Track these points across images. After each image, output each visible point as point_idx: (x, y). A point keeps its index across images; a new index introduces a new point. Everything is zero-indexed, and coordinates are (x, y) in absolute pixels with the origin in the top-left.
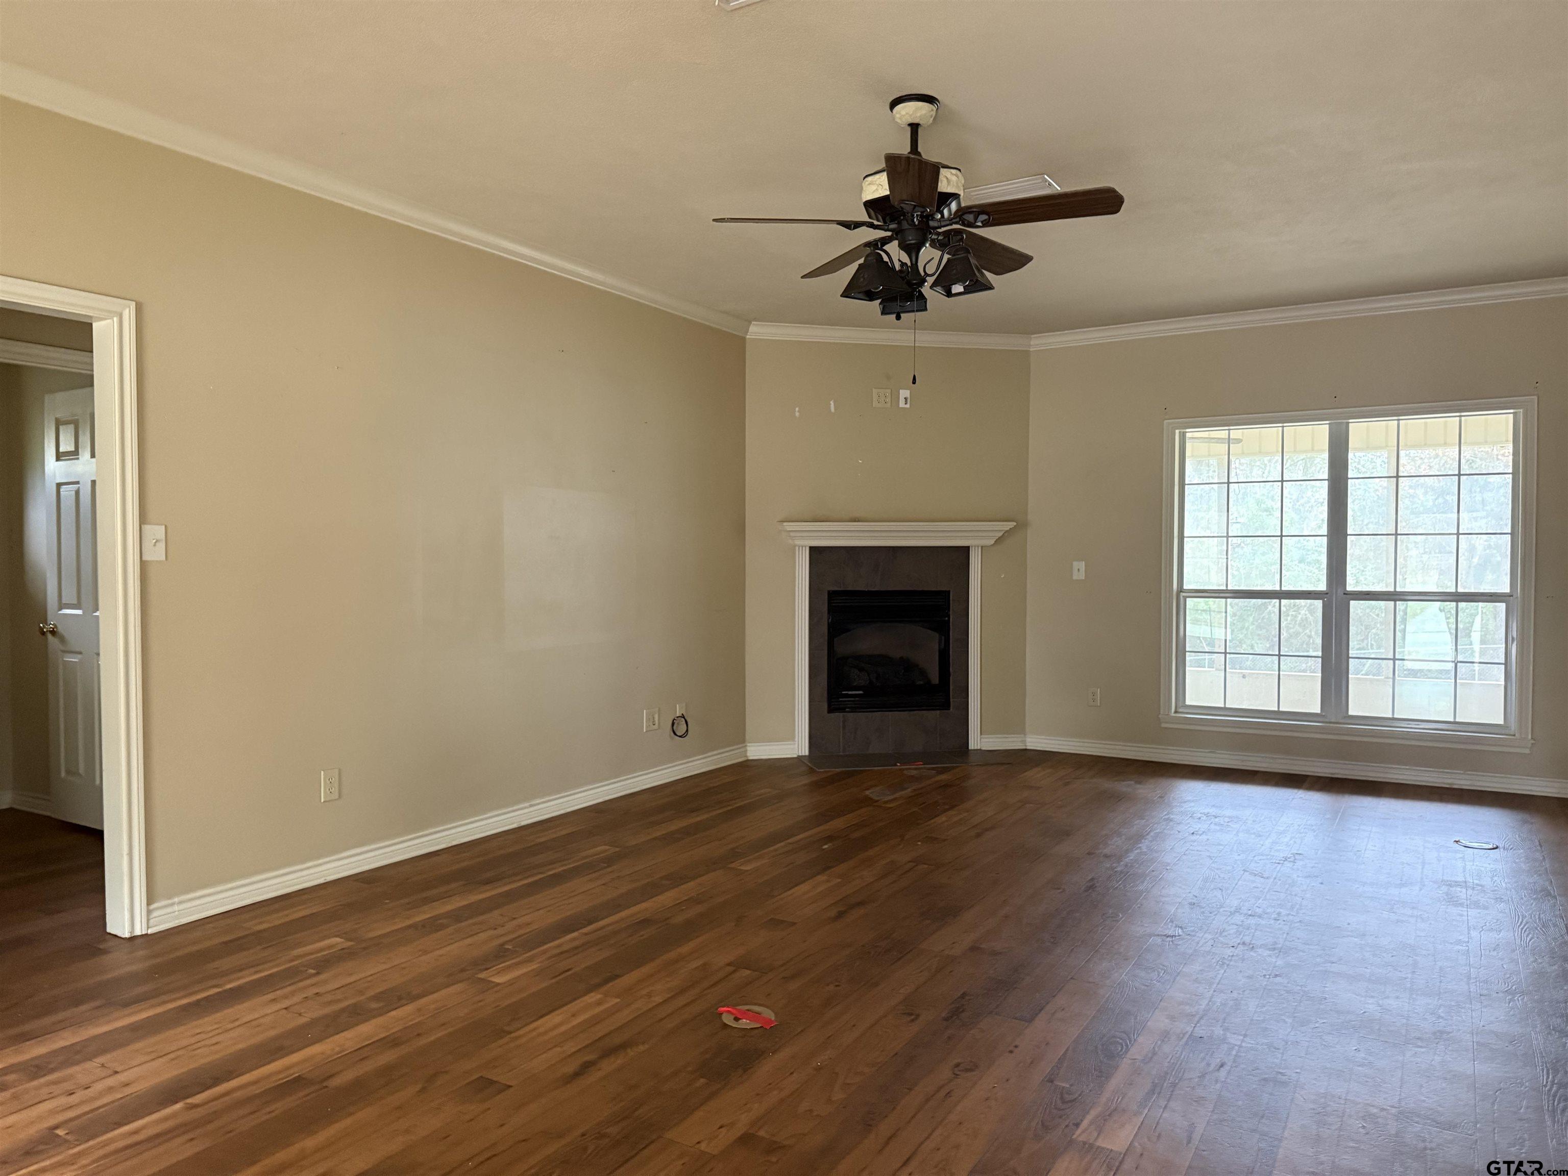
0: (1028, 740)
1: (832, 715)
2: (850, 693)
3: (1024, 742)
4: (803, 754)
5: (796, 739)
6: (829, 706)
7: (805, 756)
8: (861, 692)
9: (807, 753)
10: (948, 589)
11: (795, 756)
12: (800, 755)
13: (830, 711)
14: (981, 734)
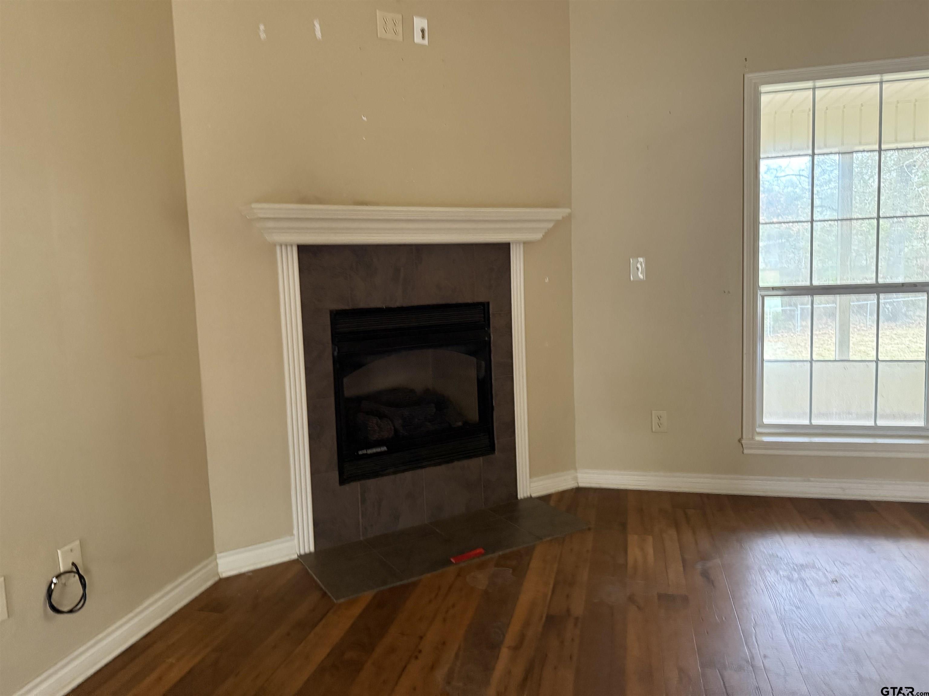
0: (579, 475)
1: (347, 488)
2: (370, 451)
3: (576, 478)
4: (307, 551)
5: (295, 532)
6: (341, 474)
7: (310, 554)
8: (384, 449)
9: (312, 549)
10: (487, 300)
11: (295, 557)
12: (302, 552)
13: (343, 481)
14: (530, 477)
